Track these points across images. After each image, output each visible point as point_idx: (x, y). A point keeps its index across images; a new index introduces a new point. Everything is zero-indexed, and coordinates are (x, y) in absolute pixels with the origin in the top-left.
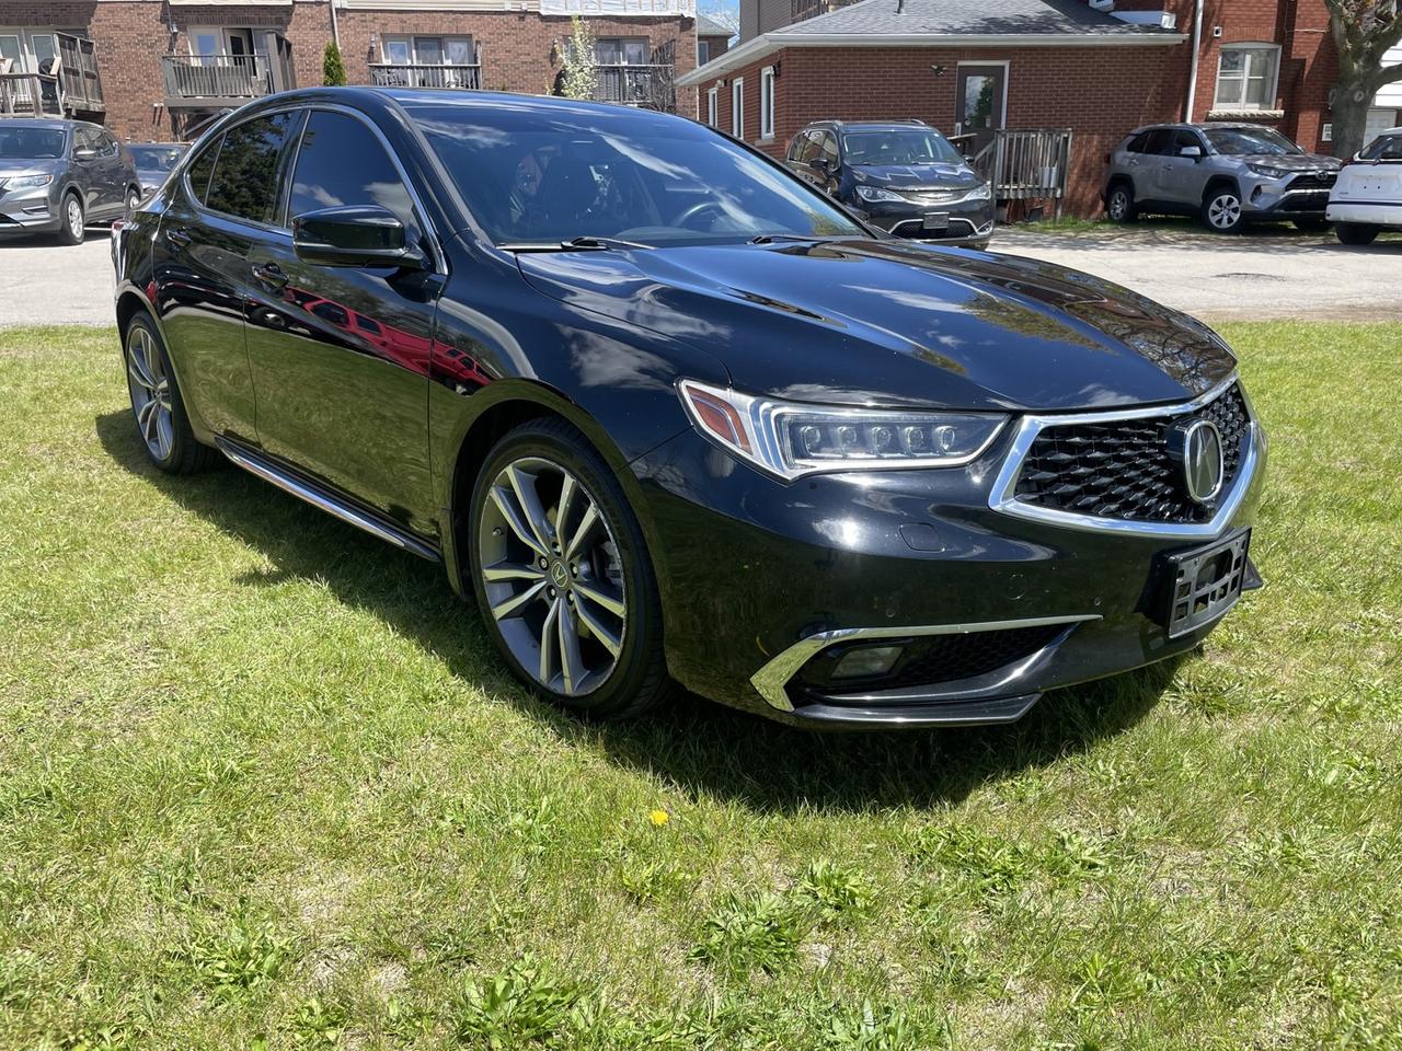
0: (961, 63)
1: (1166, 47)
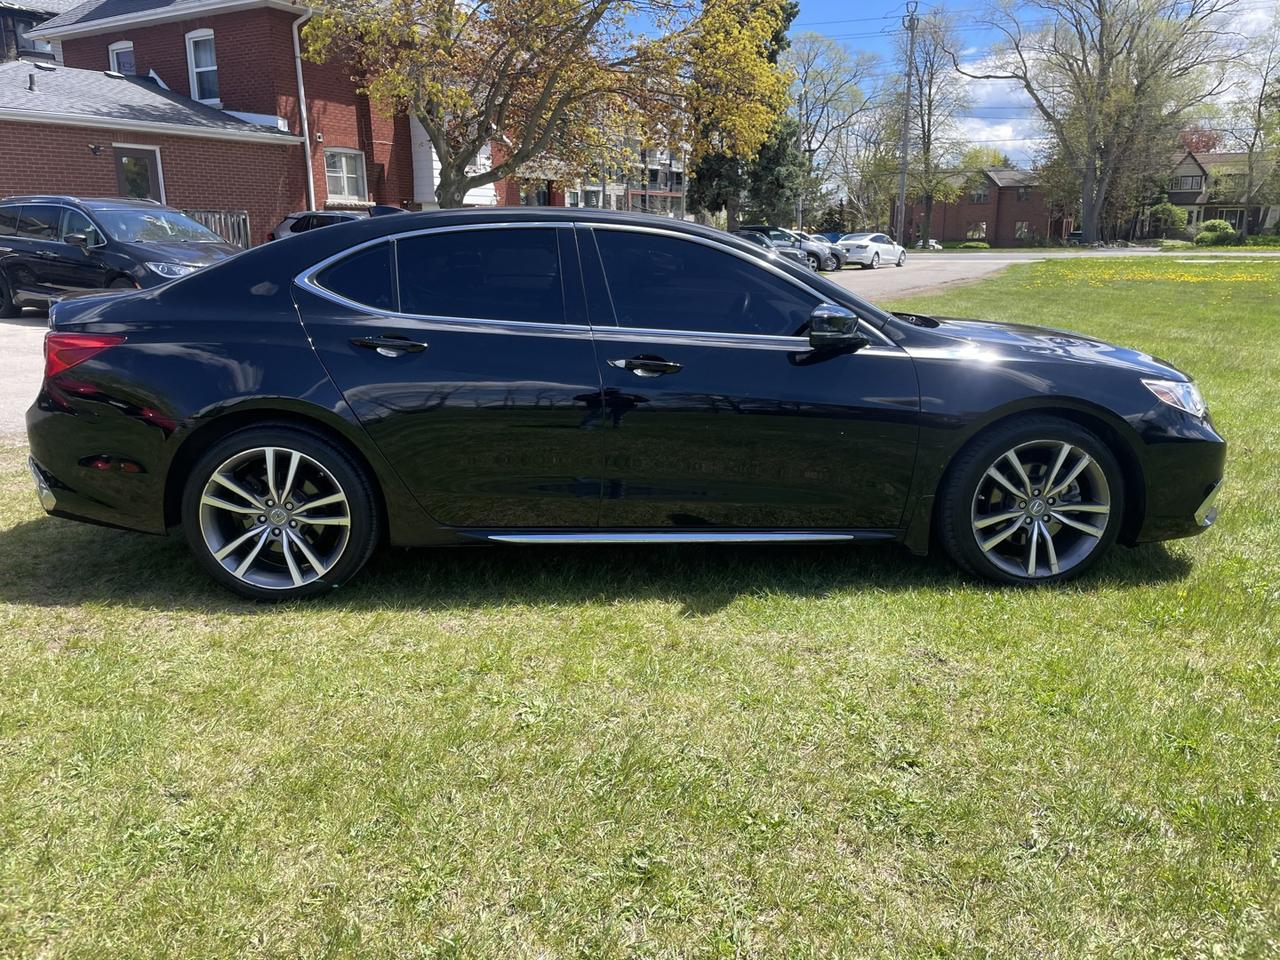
0: (115, 145)
1: (285, 146)
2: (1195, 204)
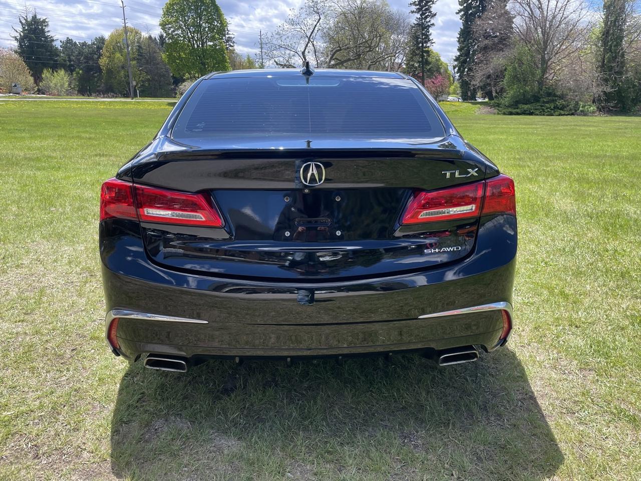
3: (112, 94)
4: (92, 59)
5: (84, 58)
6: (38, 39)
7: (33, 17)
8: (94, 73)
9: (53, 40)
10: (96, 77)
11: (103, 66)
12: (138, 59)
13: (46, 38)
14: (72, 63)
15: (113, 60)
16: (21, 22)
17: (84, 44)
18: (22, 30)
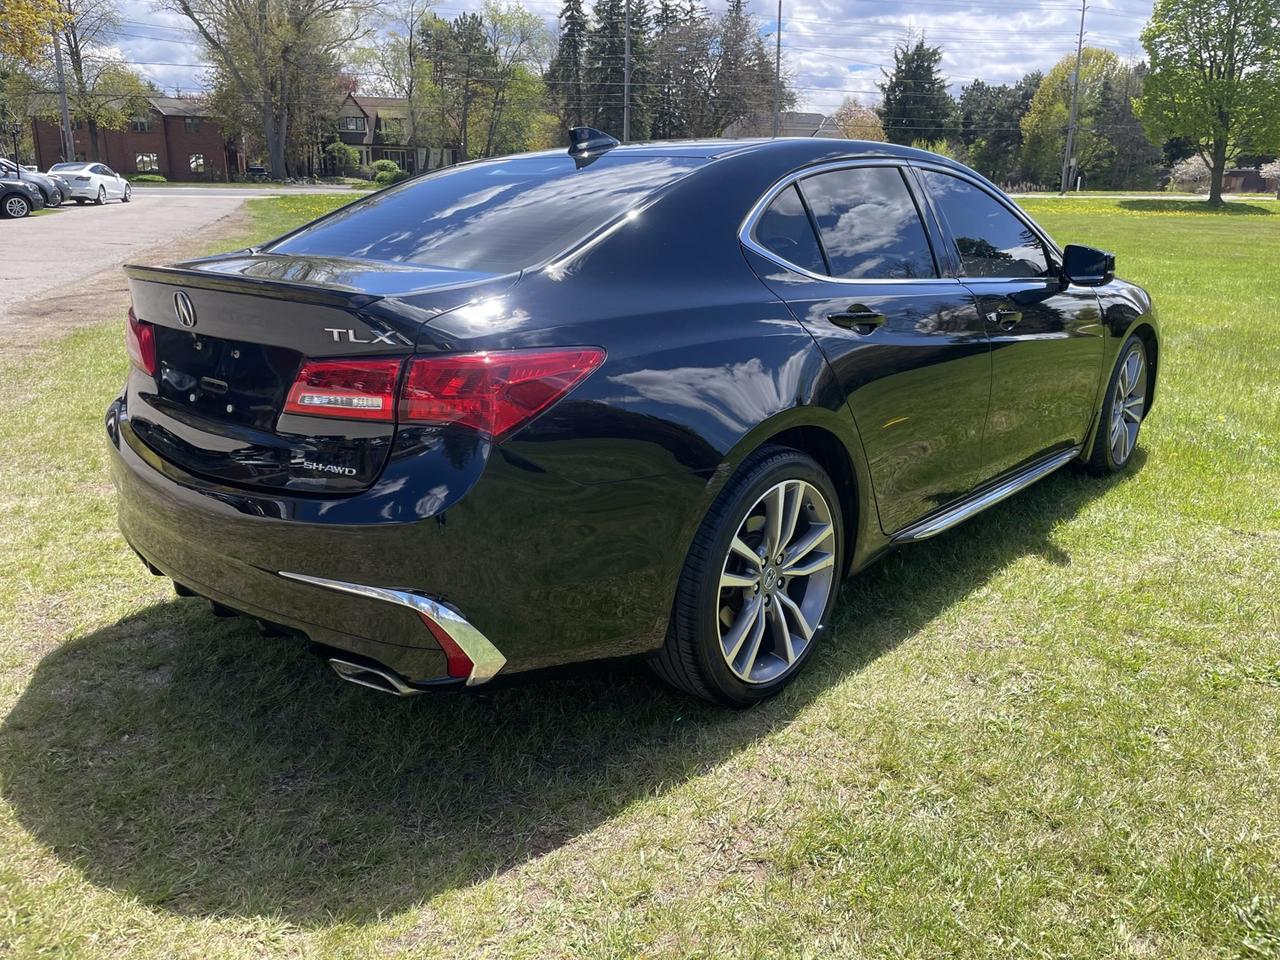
2: (362, 144)
3: (1029, 184)
4: (1009, 118)
5: (996, 118)
6: (919, 86)
7: (917, 47)
8: (1008, 145)
9: (943, 87)
10: (1011, 152)
11: (1027, 131)
12: (1098, 113)
13: (933, 83)
14: (972, 127)
15: (1047, 119)
16: (896, 57)
17: (1002, 90)
18: (894, 72)
